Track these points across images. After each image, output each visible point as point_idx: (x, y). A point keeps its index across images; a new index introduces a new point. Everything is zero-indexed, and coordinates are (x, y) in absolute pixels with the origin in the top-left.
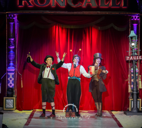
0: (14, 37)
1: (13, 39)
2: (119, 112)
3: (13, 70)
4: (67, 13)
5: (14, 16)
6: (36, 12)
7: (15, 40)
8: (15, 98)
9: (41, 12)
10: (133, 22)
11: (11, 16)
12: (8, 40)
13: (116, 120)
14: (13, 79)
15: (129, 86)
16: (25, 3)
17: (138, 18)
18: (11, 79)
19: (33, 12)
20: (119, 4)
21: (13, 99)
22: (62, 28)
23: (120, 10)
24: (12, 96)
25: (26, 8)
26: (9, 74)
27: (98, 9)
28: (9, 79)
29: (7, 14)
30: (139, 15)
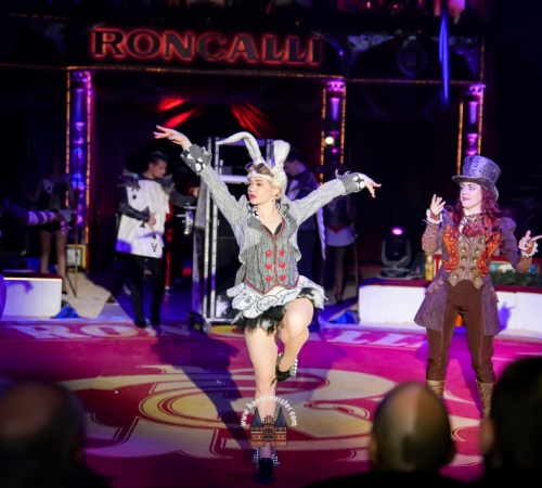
0: (84, 120)
1: (80, 124)
4: (195, 72)
5: (85, 76)
6: (131, 68)
7: (86, 126)
8: (84, 247)
9: (140, 68)
10: (331, 95)
11: (78, 76)
12: (71, 125)
16: (108, 49)
17: (342, 87)
19: (123, 68)
20: (303, 56)
21: (81, 249)
23: (306, 68)
24: (79, 243)
25: (109, 59)
27: (260, 66)
29: (71, 71)
30: (343, 81)
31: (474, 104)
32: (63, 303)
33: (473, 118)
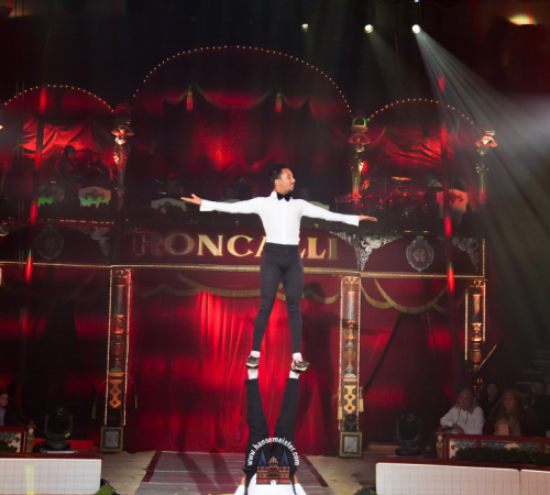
0: (125, 313)
1: (121, 316)
2: (319, 457)
3: (120, 375)
5: (126, 273)
6: (167, 266)
7: (125, 317)
8: (122, 429)
10: (347, 288)
11: (120, 273)
12: (112, 317)
13: (315, 472)
14: (119, 392)
15: (340, 409)
16: (146, 249)
17: (357, 281)
18: (115, 391)
21: (120, 431)
22: (214, 297)
24: (117, 425)
26: (112, 381)
28: (112, 391)
29: (113, 268)
30: (358, 275)
31: (477, 296)
32: (103, 482)
33: (477, 308)
